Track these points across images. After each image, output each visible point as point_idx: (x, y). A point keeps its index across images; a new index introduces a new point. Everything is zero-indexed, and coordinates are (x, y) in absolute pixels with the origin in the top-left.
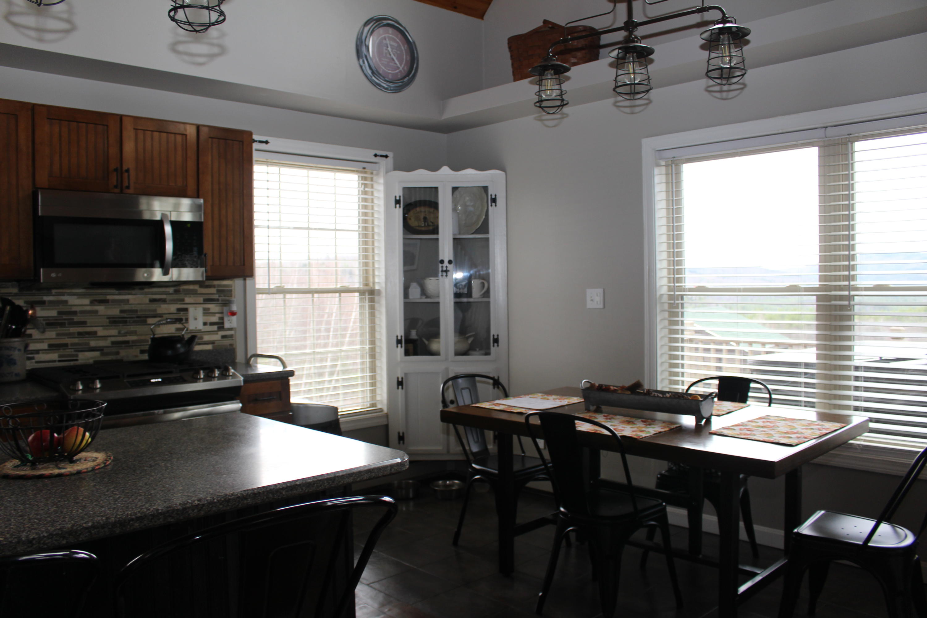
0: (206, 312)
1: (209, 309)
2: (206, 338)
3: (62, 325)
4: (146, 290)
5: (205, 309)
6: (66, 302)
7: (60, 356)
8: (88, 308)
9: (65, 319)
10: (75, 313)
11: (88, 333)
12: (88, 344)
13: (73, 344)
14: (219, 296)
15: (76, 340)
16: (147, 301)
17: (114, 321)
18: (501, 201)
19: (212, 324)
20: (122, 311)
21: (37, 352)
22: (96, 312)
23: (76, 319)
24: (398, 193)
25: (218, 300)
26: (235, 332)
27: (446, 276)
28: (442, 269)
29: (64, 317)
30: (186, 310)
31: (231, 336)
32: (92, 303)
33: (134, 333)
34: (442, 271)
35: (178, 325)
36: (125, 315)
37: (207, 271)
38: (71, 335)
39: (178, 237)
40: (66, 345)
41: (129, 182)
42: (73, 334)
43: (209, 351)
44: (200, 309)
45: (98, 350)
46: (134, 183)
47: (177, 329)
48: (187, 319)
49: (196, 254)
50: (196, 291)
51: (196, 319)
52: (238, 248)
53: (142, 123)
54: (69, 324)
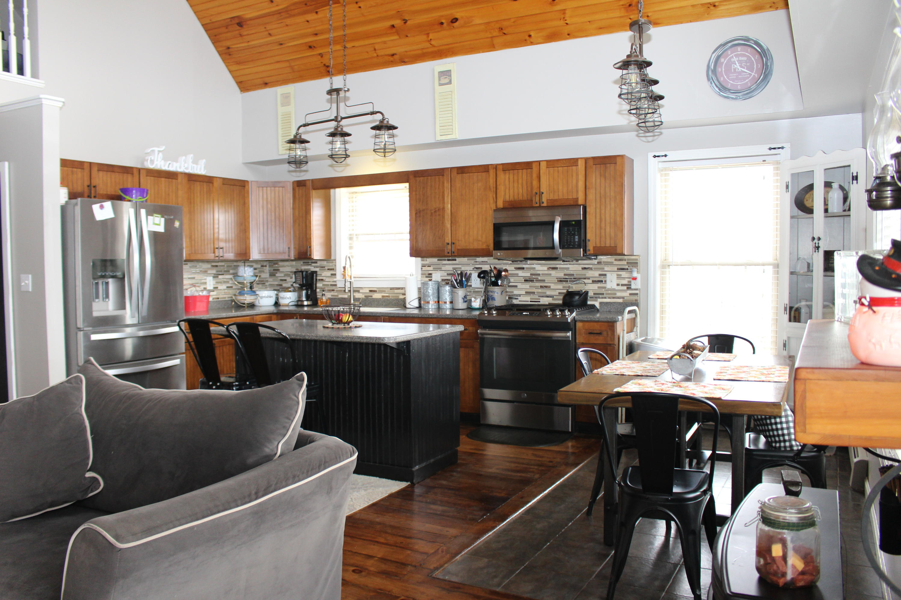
0: (619, 277)
1: (621, 275)
2: (619, 294)
3: (532, 281)
5: (618, 275)
6: (534, 268)
7: (531, 299)
8: (546, 272)
9: (534, 278)
10: (539, 275)
11: (546, 287)
12: (545, 293)
13: (537, 293)
15: (540, 290)
16: (581, 269)
17: (560, 281)
18: (861, 179)
19: (622, 285)
20: (565, 275)
21: (520, 295)
22: (550, 274)
23: (539, 278)
24: (789, 180)
25: (627, 269)
26: (640, 291)
27: (818, 252)
28: (815, 246)
29: (534, 277)
30: (605, 275)
31: (637, 294)
32: (549, 268)
35: (600, 285)
36: (567, 277)
37: (589, 250)
38: (536, 287)
39: (566, 230)
40: (534, 293)
41: (544, 199)
42: (538, 286)
43: (619, 303)
44: (614, 275)
45: (551, 297)
46: (547, 200)
47: (599, 287)
48: (605, 281)
49: (577, 240)
50: (612, 262)
51: (612, 281)
52: (613, 234)
53: (551, 163)
54: (536, 281)
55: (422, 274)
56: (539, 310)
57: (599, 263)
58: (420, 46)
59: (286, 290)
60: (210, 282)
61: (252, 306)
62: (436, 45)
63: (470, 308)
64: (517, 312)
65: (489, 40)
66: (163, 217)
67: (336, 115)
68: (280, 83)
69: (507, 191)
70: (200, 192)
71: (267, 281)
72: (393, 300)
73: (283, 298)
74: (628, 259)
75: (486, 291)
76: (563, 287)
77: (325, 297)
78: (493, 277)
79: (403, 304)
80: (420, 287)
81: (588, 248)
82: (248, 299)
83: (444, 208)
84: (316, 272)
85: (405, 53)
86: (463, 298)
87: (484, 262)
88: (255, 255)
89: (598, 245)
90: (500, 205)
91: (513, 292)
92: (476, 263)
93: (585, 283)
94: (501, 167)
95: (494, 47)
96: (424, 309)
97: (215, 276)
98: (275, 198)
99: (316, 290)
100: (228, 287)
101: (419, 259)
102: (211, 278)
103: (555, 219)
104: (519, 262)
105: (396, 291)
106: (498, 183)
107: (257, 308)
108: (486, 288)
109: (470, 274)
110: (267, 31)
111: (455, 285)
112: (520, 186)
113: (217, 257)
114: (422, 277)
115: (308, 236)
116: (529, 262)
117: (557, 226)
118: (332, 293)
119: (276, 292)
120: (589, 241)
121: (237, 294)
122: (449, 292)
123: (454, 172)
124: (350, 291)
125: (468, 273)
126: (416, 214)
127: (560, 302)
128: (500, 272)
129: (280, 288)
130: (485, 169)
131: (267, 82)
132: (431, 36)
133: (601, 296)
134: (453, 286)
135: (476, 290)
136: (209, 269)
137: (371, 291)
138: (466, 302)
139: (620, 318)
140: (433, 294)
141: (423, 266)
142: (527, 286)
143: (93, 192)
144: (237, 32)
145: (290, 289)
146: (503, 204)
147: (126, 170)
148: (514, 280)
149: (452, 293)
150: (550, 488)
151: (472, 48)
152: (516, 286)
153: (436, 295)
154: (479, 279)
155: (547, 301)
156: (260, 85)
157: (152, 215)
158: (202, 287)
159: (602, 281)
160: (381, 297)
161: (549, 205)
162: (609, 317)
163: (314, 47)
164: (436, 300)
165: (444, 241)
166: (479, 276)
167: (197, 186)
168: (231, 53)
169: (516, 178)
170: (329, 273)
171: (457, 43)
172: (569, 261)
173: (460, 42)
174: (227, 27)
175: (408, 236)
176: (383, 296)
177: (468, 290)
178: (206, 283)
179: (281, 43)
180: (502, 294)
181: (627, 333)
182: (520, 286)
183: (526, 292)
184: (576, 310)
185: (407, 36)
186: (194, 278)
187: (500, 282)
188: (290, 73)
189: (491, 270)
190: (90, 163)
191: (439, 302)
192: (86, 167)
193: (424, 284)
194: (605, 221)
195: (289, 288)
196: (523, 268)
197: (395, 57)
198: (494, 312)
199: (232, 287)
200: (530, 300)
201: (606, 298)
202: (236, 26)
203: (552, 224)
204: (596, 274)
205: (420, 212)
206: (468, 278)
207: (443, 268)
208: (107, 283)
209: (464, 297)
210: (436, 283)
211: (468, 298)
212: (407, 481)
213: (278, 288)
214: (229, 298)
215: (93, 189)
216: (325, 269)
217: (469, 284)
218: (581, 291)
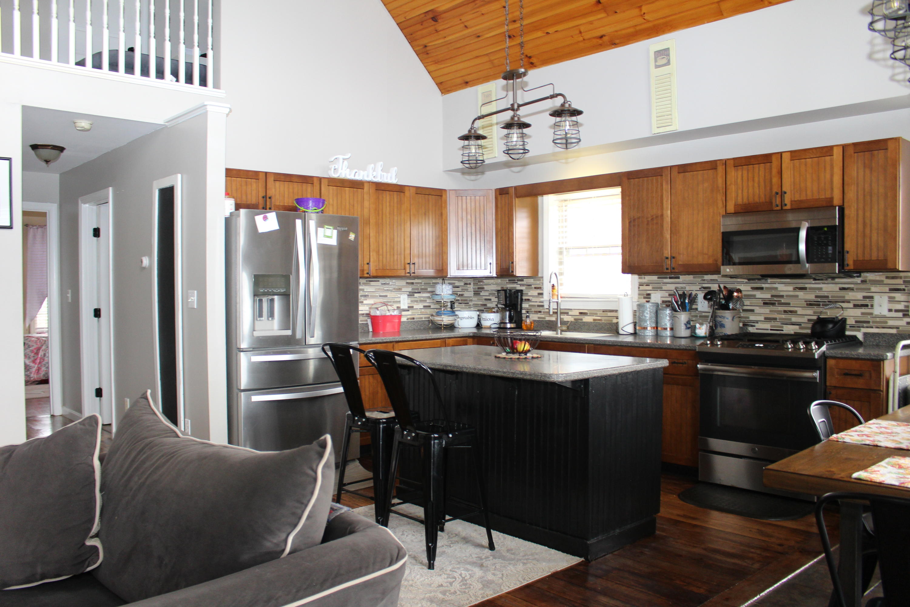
0: (892, 300)
1: (894, 298)
2: (891, 323)
3: (773, 304)
5: (890, 298)
6: (776, 288)
7: (771, 326)
8: (792, 294)
9: (776, 301)
10: (782, 296)
11: (791, 312)
12: (790, 319)
13: (780, 319)
14: (906, 287)
15: (783, 316)
16: (838, 290)
17: (810, 304)
19: (897, 311)
20: (816, 297)
21: (757, 322)
22: (797, 296)
23: (783, 301)
25: (904, 290)
29: (775, 299)
30: (872, 297)
32: (795, 289)
35: (864, 310)
36: (819, 300)
37: (848, 265)
38: (779, 312)
39: (816, 239)
40: (776, 319)
41: (787, 200)
42: (781, 311)
43: (892, 334)
44: (885, 298)
45: (797, 325)
46: (791, 201)
47: (862, 314)
48: (872, 306)
49: (830, 252)
50: (882, 281)
51: (881, 306)
52: (881, 244)
53: (796, 155)
54: (779, 304)
55: (639, 294)
56: (777, 341)
57: (863, 282)
58: (632, 23)
59: (490, 310)
60: (404, 301)
61: (451, 327)
62: (651, 20)
63: (694, 337)
64: (748, 343)
65: (714, 6)
66: (334, 229)
67: (512, 102)
68: (481, 80)
69: (740, 192)
70: (390, 203)
71: (471, 300)
72: (606, 324)
73: (486, 320)
74: (905, 277)
75: (714, 316)
76: (814, 312)
77: (530, 319)
78: (722, 299)
79: (614, 329)
80: (636, 309)
81: (846, 263)
82: (446, 320)
83: (662, 215)
84: (521, 291)
85: (615, 33)
86: (685, 324)
87: (714, 280)
88: (453, 272)
89: (861, 258)
90: (731, 208)
91: (748, 318)
92: (703, 282)
93: (842, 308)
94: (732, 162)
95: (722, 15)
96: (639, 335)
97: (411, 294)
98: (475, 208)
99: (521, 311)
100: (424, 306)
101: (636, 277)
102: (406, 296)
103: (801, 224)
104: (757, 281)
105: (609, 314)
106: (728, 183)
107: (456, 330)
108: (714, 312)
109: (696, 295)
110: (463, 23)
111: (676, 308)
112: (756, 185)
113: (408, 273)
114: (639, 298)
115: (511, 251)
116: (769, 280)
117: (803, 234)
118: (539, 315)
119: (478, 313)
120: (848, 252)
121: (434, 314)
122: (670, 317)
123: (675, 172)
124: (556, 313)
125: (694, 293)
126: (630, 222)
127: (809, 331)
128: (731, 292)
129: (484, 309)
130: (712, 165)
131: (468, 80)
132: (644, 9)
133: (865, 325)
134: (674, 310)
135: (704, 314)
136: (404, 286)
137: (581, 313)
138: (688, 328)
139: (889, 355)
140: (651, 318)
141: (641, 285)
142: (766, 310)
143: (268, 203)
144: (432, 28)
145: (493, 310)
146: (735, 208)
147: (305, 180)
148: (750, 303)
149: (673, 317)
150: (771, 589)
151: (694, 19)
152: (752, 311)
153: (654, 319)
154: (706, 302)
155: (793, 330)
156: (461, 84)
157: (323, 227)
158: (395, 306)
159: (867, 306)
160: (592, 321)
161: (794, 207)
162: (873, 353)
163: (514, 36)
164: (654, 325)
165: (663, 254)
166: (705, 298)
167: (387, 197)
168: (428, 52)
169: (750, 175)
170: (535, 292)
171: (675, 14)
172: (822, 280)
173: (679, 13)
174: (422, 23)
175: (620, 250)
176: (594, 320)
177: (693, 313)
178: (400, 302)
179: (478, 35)
180: (733, 320)
181: (901, 375)
182: (757, 310)
183: (765, 318)
184: (827, 342)
185: (616, 12)
186: (386, 296)
187: (731, 306)
188: (490, 68)
189: (720, 290)
190: (266, 173)
191: (657, 328)
192: (262, 177)
193: (640, 306)
194: (871, 225)
195: (494, 308)
196: (762, 288)
197: (605, 39)
198: (719, 343)
199: (430, 306)
200: (770, 328)
201: (872, 327)
202: (431, 20)
203: (797, 230)
204: (859, 296)
205: (634, 220)
206: (693, 299)
207: (664, 288)
208: (272, 300)
209: (687, 322)
210: (655, 305)
211: (692, 323)
212: (580, 557)
213: (482, 308)
214: (425, 318)
215: (268, 199)
216: (532, 288)
217: (694, 307)
218: (837, 317)
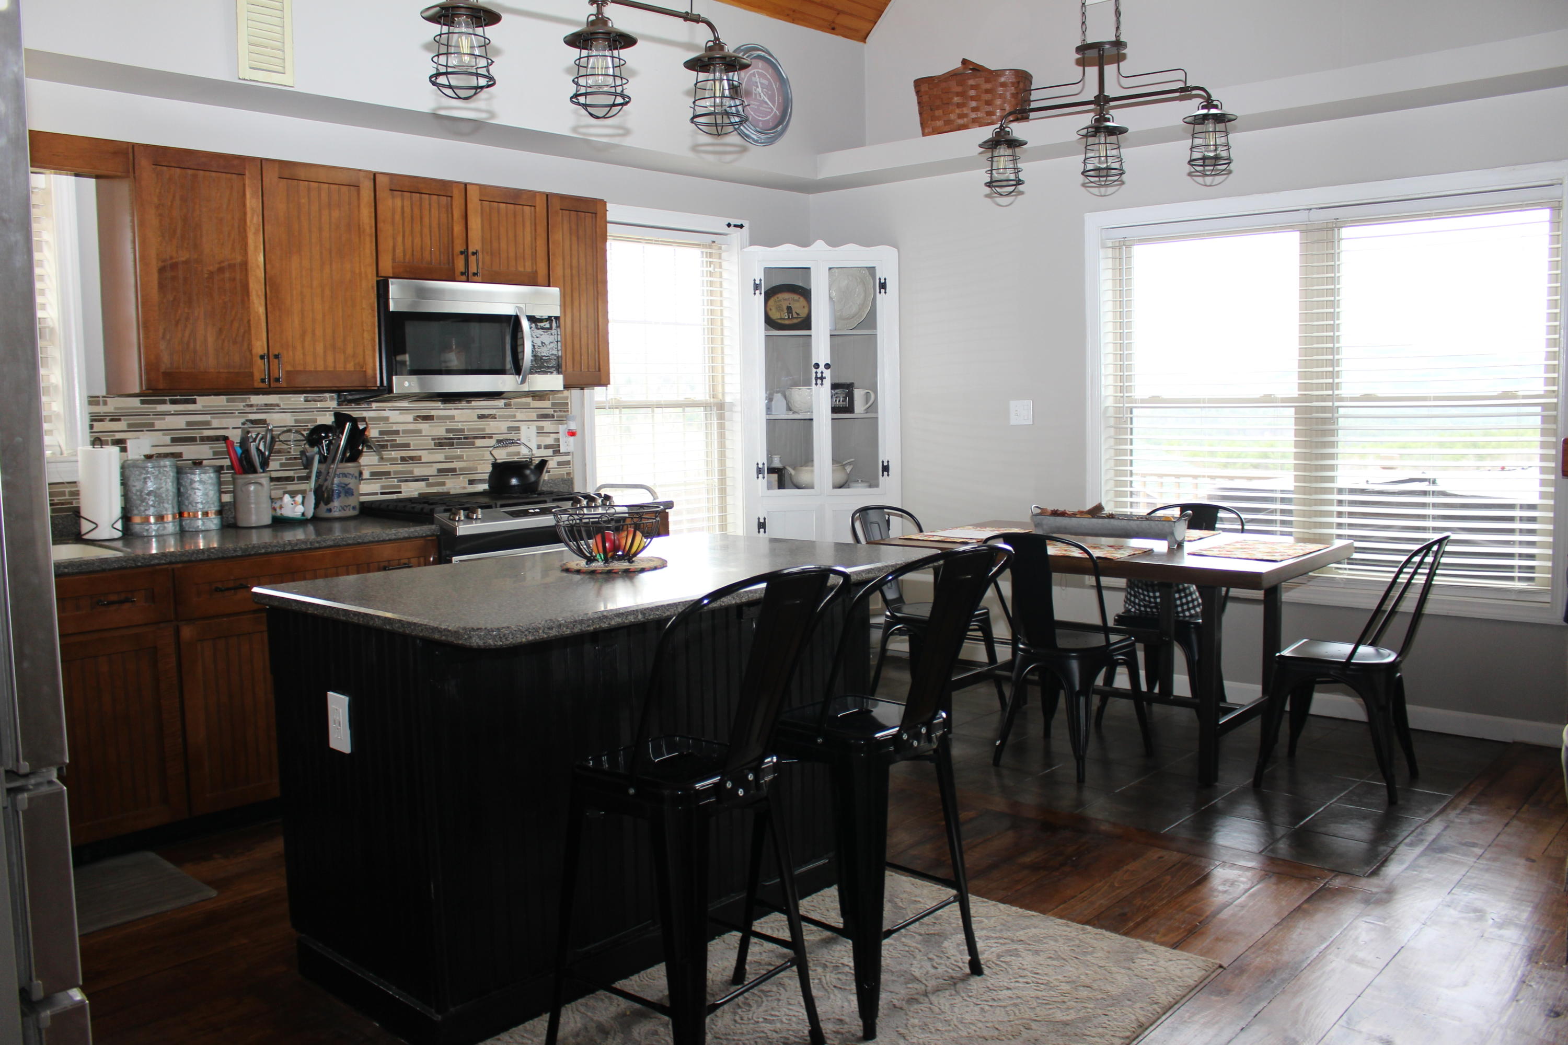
0: (541, 432)
1: (543, 427)
4: (473, 403)
5: (538, 428)
6: (387, 419)
7: (383, 487)
8: (412, 427)
9: (387, 441)
10: (396, 432)
11: (412, 458)
12: (412, 472)
13: (395, 473)
14: (554, 411)
15: (400, 468)
16: (476, 418)
17: (440, 443)
18: (891, 286)
19: (547, 447)
20: (448, 431)
22: (419, 431)
23: (399, 440)
24: (759, 275)
25: (553, 416)
26: (573, 458)
27: (822, 384)
28: (816, 376)
29: (386, 438)
30: (518, 429)
31: (568, 463)
32: (417, 418)
33: (460, 458)
34: (817, 378)
36: (451, 435)
38: (393, 461)
40: (388, 473)
42: (396, 459)
44: (533, 428)
45: (423, 480)
51: (529, 441)
53: (485, 193)
54: (392, 446)
63: (280, 523)
69: (400, 239)
74: (554, 398)
83: (244, 265)
87: (271, 405)
90: (386, 269)
92: (248, 409)
94: (387, 180)
106: (381, 220)
112: (426, 231)
122: (207, 487)
123: (270, 172)
146: (393, 268)
149: (222, 488)
155: (416, 490)
169: (416, 210)
191: (181, 515)
205: (173, 266)
207: (159, 424)
